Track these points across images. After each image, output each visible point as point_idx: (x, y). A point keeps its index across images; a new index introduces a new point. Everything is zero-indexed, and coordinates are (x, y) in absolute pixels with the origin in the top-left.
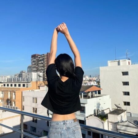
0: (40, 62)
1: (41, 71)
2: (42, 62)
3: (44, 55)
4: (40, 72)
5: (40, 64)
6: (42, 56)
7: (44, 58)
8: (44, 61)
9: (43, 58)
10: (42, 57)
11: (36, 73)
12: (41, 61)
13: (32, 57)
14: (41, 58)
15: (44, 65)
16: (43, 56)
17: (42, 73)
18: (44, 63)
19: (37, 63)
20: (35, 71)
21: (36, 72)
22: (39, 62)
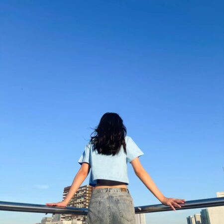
0: (78, 201)
1: (79, 218)
2: (82, 199)
3: (85, 186)
4: (78, 220)
5: (78, 203)
6: (83, 189)
7: (85, 193)
8: (85, 199)
9: (83, 193)
10: (83, 191)
11: (70, 222)
12: (79, 197)
13: (65, 190)
14: (80, 193)
15: (85, 205)
16: (85, 188)
17: (81, 222)
18: (86, 201)
19: (72, 203)
20: (68, 217)
21: (70, 220)
22: (76, 200)
